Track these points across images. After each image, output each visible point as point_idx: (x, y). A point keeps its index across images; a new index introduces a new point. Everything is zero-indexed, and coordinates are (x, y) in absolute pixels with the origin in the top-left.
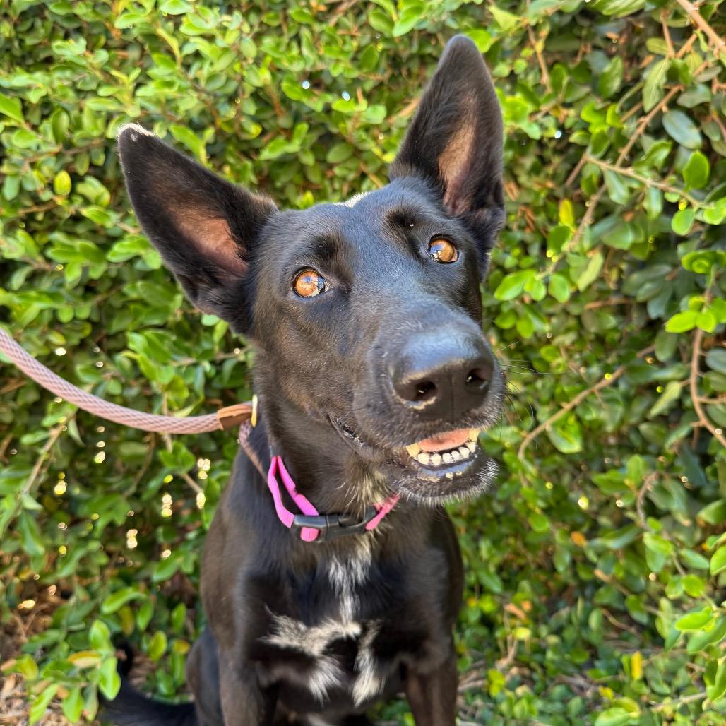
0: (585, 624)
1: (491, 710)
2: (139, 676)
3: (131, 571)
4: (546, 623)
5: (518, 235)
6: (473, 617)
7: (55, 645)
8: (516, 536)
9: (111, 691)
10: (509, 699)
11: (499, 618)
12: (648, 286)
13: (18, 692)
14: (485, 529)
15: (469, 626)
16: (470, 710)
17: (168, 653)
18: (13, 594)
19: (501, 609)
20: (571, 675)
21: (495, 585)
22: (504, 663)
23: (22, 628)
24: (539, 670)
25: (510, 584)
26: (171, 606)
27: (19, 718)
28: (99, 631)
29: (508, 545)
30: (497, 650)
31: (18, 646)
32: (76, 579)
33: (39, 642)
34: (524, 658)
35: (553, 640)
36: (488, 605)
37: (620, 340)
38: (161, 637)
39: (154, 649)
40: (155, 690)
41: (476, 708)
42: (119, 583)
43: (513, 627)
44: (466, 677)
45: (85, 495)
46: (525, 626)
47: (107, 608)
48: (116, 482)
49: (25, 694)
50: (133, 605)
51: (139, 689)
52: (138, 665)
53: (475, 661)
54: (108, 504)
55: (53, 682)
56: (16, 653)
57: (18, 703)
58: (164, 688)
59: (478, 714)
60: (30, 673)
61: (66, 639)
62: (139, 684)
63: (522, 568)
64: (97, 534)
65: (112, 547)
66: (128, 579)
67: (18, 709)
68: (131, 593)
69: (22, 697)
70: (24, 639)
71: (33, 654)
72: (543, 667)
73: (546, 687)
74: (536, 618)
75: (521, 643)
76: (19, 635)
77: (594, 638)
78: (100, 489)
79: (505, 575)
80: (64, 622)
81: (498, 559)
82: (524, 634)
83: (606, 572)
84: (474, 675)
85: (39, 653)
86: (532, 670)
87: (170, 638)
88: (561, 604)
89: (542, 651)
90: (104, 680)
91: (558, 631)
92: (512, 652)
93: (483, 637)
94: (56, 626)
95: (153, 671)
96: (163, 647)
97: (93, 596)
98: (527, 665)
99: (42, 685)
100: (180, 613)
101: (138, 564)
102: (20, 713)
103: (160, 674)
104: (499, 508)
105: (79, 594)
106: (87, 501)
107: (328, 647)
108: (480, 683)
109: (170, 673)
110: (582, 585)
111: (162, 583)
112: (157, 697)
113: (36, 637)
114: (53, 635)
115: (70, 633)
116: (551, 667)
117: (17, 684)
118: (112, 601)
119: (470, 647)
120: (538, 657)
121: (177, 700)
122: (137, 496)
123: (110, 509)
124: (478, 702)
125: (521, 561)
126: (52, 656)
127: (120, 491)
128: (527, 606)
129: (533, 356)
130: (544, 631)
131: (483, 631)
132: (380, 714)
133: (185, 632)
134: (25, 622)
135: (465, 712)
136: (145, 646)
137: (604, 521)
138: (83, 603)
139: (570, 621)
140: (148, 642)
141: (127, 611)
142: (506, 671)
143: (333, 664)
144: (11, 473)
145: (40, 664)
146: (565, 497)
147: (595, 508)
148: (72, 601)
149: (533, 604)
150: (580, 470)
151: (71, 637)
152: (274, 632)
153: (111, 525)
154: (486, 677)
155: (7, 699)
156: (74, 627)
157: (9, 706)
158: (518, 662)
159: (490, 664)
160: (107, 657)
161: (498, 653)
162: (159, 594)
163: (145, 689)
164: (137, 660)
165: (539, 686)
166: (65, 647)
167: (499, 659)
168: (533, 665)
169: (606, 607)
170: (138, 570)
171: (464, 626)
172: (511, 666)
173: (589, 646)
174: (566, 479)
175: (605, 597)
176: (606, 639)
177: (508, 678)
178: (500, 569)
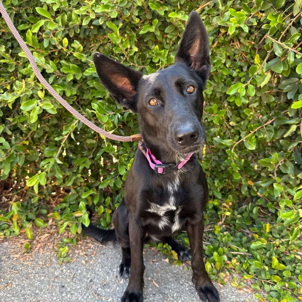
0: (251, 212)
1: (215, 239)
2: (95, 220)
3: (91, 184)
4: (237, 210)
5: (239, 63)
6: (210, 207)
7: (65, 208)
8: (229, 179)
9: (87, 224)
10: (221, 235)
11: (220, 207)
12: (288, 86)
13: (54, 223)
14: (217, 176)
15: (209, 210)
16: (207, 238)
17: (104, 213)
18: (49, 190)
19: (221, 205)
20: (245, 229)
21: (219, 196)
22: (220, 223)
23: (53, 202)
24: (233, 227)
25: (225, 196)
26: (105, 197)
27: (55, 232)
28: (82, 204)
29: (225, 182)
30: (219, 218)
31: (52, 208)
32: (71, 186)
33: (59, 207)
34: (228, 222)
35: (239, 216)
36: (216, 203)
37: (276, 106)
38: (102, 207)
39: (99, 211)
40: (100, 225)
41: (210, 238)
42: (87, 188)
43: (225, 211)
44: (206, 227)
45: (75, 157)
46: (229, 211)
47: (83, 197)
48: (85, 153)
49: (56, 224)
50: (92, 196)
51: (94, 224)
52: (93, 216)
53: (210, 222)
54: (83, 161)
55: (66, 221)
56: (52, 210)
57: (54, 227)
58: (103, 224)
59: (210, 240)
60: (58, 218)
61: (69, 207)
62: (94, 223)
63: (230, 190)
64: (80, 171)
65: (84, 176)
66: (90, 187)
67: (54, 229)
68: (92, 192)
69: (55, 225)
70: (54, 206)
71: (58, 211)
72: (234, 225)
73: (235, 232)
74: (233, 208)
75: (227, 216)
76: (52, 204)
77: (254, 217)
78: (79, 155)
79: (223, 192)
80: (68, 201)
81: (221, 187)
82: (228, 214)
83: (261, 194)
84: (210, 226)
85: (60, 211)
86: (231, 226)
87: (105, 207)
88: (244, 204)
89: (235, 220)
90: (84, 220)
91: (241, 214)
92: (223, 220)
93: (214, 214)
94: (65, 202)
95: (99, 218)
96: (103, 211)
97: (78, 192)
98: (229, 224)
99: (62, 221)
100: (108, 199)
101: (93, 182)
102: (56, 230)
103: (101, 219)
104: (223, 169)
105: (73, 191)
106: (75, 159)
107: (165, 213)
108: (211, 229)
109: (105, 219)
110: (252, 197)
111: (102, 189)
112: (100, 227)
113: (58, 205)
114: (64, 205)
115: (70, 204)
116: (238, 226)
117: (53, 221)
118: (85, 195)
119: (208, 217)
120: (233, 222)
121: (107, 229)
122: (93, 158)
123: (84, 163)
124: (210, 236)
125: (230, 188)
126: (65, 212)
127: (87, 157)
128: (231, 204)
129: (241, 112)
130: (236, 213)
131: (214, 212)
132: (176, 237)
133: (110, 206)
134: (54, 200)
135: (206, 239)
136: (96, 210)
137: (263, 174)
138: (74, 194)
139: (246, 210)
140: (97, 209)
141: (90, 198)
142: (221, 226)
143: (166, 218)
144: (49, 149)
145: (61, 214)
146: (249, 165)
147: (260, 169)
148: (70, 193)
149: (233, 203)
150: (256, 155)
151: (71, 206)
152: (150, 208)
153: (85, 168)
154: (214, 227)
155: (50, 226)
156: (71, 203)
157: (51, 228)
158: (225, 223)
159: (215, 223)
160: (85, 213)
161: (219, 219)
162: (101, 193)
163: (96, 224)
164: (93, 214)
165: (232, 232)
166: (69, 209)
167: (219, 222)
168: (231, 224)
169: (260, 206)
170: (93, 184)
171: (207, 209)
172: (223, 224)
173: (252, 219)
174: (250, 158)
175: (260, 202)
176: (259, 217)
177: (221, 228)
178: (222, 190)
